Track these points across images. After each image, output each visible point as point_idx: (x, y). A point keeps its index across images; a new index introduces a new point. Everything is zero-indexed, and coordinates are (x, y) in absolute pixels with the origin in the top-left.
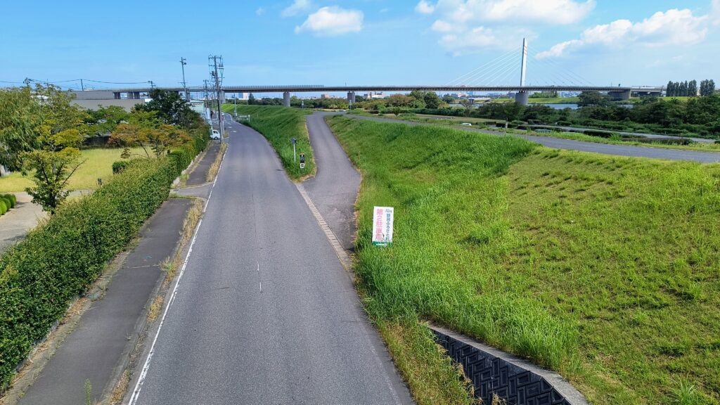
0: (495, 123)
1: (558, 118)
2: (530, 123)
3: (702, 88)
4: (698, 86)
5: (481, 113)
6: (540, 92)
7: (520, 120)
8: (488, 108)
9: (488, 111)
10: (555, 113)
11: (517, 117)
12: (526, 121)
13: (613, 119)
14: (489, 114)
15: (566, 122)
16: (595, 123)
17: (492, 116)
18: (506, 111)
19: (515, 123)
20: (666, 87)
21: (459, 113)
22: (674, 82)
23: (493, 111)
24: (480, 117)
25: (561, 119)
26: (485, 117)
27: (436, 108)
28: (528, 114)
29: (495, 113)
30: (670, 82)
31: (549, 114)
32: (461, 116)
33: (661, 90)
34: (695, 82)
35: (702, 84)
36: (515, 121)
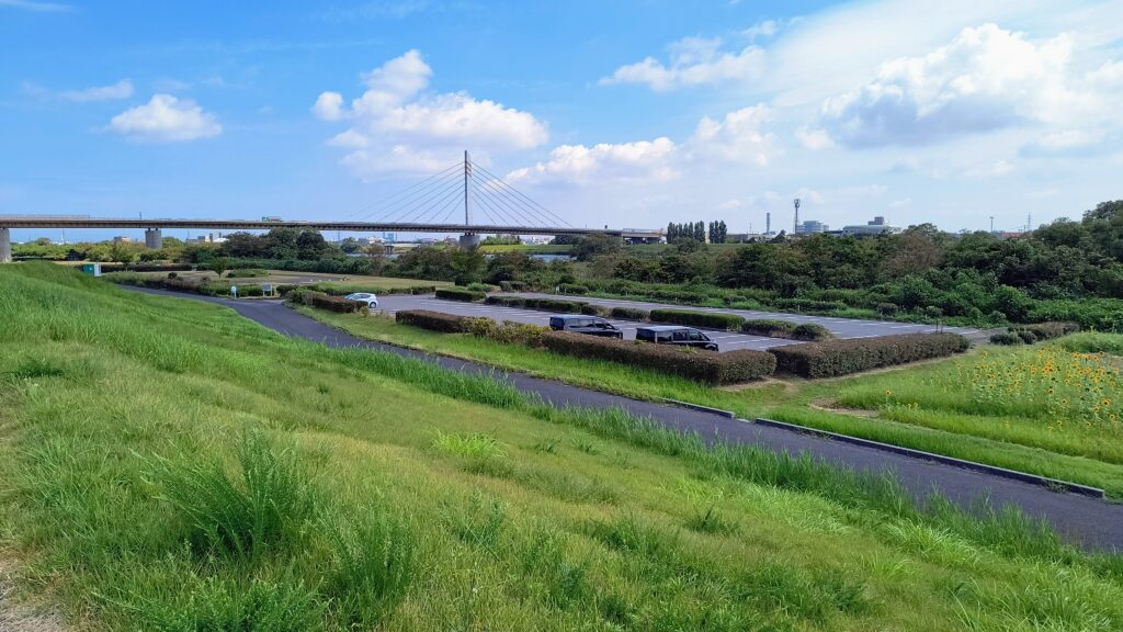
0: (433, 289)
1: (558, 279)
2: (504, 289)
3: (711, 231)
4: (707, 229)
5: (402, 269)
6: (494, 235)
7: (483, 282)
8: (415, 257)
9: (417, 264)
10: (546, 268)
11: (475, 275)
12: (496, 284)
13: (661, 278)
14: (419, 269)
15: (575, 286)
16: (635, 289)
17: (426, 275)
18: (452, 264)
19: (476, 289)
20: (666, 231)
21: (361, 268)
22: (676, 224)
23: (427, 264)
24: (402, 276)
25: (563, 280)
26: (412, 276)
27: (318, 259)
28: (497, 270)
29: (431, 267)
30: (671, 224)
31: (534, 269)
32: (364, 273)
33: (660, 234)
34: (702, 224)
35: (711, 226)
36: (475, 284)
